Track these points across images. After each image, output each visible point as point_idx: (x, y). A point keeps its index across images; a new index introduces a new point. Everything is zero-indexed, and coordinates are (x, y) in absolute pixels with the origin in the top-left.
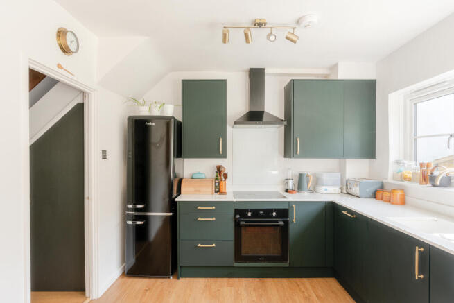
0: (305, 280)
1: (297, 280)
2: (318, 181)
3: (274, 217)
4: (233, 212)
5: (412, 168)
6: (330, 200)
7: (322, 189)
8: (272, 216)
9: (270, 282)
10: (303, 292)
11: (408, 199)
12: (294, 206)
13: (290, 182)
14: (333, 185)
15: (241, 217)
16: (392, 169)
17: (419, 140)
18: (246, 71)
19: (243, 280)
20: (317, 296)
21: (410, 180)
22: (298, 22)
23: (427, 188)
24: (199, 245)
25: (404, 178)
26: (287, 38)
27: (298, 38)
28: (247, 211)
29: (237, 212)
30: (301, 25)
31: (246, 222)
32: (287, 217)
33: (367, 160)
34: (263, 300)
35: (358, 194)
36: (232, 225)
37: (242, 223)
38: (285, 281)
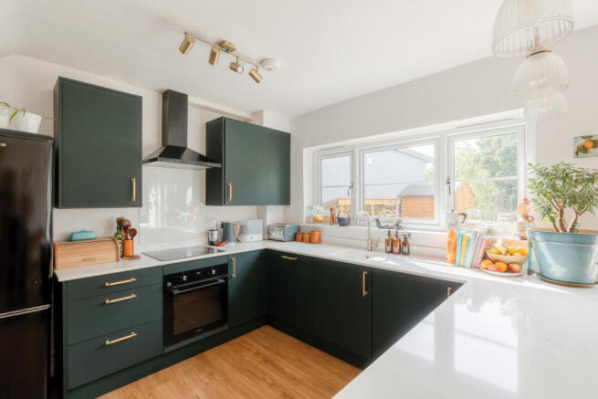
0: (244, 337)
1: (237, 340)
2: (242, 230)
3: (215, 275)
4: (161, 280)
5: (322, 213)
6: (264, 248)
7: (248, 238)
8: (211, 275)
9: (210, 354)
10: (250, 350)
11: (323, 238)
12: (234, 259)
13: (216, 233)
14: (257, 232)
15: (173, 285)
16: (306, 214)
17: (323, 189)
18: (160, 92)
19: (176, 366)
20: (265, 347)
21: (321, 222)
22: (261, 62)
23: (337, 227)
24: (108, 342)
25: (316, 221)
26: (250, 74)
27: (262, 78)
28: (181, 274)
29: (167, 278)
30: (266, 67)
31: (180, 289)
32: (226, 272)
33: (282, 207)
34: (216, 377)
35: (283, 239)
36: (159, 298)
37: (176, 292)
38: (225, 347)
